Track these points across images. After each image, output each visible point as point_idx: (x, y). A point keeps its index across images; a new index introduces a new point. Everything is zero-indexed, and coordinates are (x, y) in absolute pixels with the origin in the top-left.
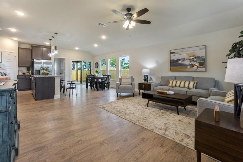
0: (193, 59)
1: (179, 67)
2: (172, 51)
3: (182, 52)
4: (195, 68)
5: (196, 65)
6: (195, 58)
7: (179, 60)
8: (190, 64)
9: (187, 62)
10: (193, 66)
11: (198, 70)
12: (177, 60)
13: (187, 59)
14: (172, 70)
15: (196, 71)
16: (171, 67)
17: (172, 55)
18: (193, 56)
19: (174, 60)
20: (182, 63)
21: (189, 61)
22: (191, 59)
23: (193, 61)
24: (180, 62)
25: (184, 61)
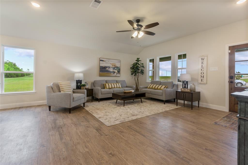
0: (115, 68)
1: (106, 73)
2: (101, 59)
3: (109, 61)
4: (116, 74)
5: (116, 72)
6: (116, 67)
7: (107, 67)
8: (113, 71)
9: (111, 70)
10: (114, 72)
11: (117, 76)
12: (105, 67)
13: (111, 68)
14: (100, 76)
15: (116, 76)
16: (101, 73)
17: (101, 62)
18: (115, 66)
19: (103, 67)
20: (108, 70)
21: (112, 69)
22: (113, 68)
23: (115, 69)
24: (107, 69)
25: (109, 69)
